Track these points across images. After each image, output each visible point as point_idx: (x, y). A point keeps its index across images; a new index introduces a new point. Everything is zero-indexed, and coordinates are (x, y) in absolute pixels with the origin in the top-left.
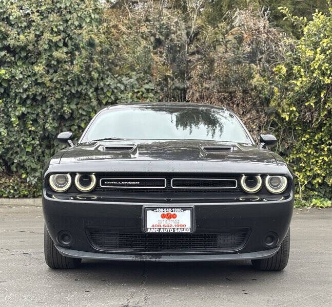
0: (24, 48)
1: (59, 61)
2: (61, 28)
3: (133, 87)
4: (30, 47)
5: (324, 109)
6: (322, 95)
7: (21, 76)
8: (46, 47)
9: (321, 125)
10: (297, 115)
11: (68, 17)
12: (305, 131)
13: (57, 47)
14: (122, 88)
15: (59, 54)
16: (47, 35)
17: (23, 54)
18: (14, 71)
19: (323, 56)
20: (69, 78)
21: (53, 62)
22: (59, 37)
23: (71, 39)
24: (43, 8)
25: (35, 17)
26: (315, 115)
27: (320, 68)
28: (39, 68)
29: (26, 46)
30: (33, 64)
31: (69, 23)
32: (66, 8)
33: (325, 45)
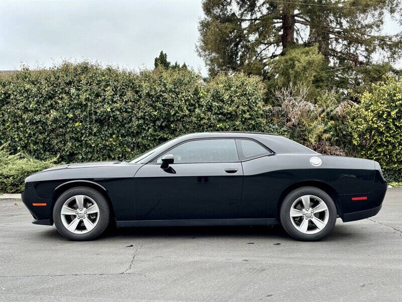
0: (229, 114)
1: (245, 119)
2: (247, 103)
3: (277, 129)
4: (234, 113)
5: (373, 139)
6: (373, 133)
7: (228, 127)
8: (240, 112)
9: (371, 146)
10: (359, 142)
11: (250, 98)
12: (362, 150)
13: (244, 112)
14: (272, 130)
15: (247, 116)
16: (241, 107)
17: (229, 116)
18: (224, 124)
19: (372, 114)
20: (251, 127)
21: (243, 119)
22: (246, 108)
23: (251, 108)
24: (238, 94)
25: (236, 99)
26: (368, 142)
27: (372, 120)
28: (238, 123)
29: (231, 112)
30: (232, 120)
31: (251, 100)
32: (248, 94)
33: (373, 108)
